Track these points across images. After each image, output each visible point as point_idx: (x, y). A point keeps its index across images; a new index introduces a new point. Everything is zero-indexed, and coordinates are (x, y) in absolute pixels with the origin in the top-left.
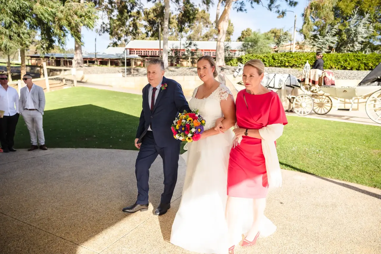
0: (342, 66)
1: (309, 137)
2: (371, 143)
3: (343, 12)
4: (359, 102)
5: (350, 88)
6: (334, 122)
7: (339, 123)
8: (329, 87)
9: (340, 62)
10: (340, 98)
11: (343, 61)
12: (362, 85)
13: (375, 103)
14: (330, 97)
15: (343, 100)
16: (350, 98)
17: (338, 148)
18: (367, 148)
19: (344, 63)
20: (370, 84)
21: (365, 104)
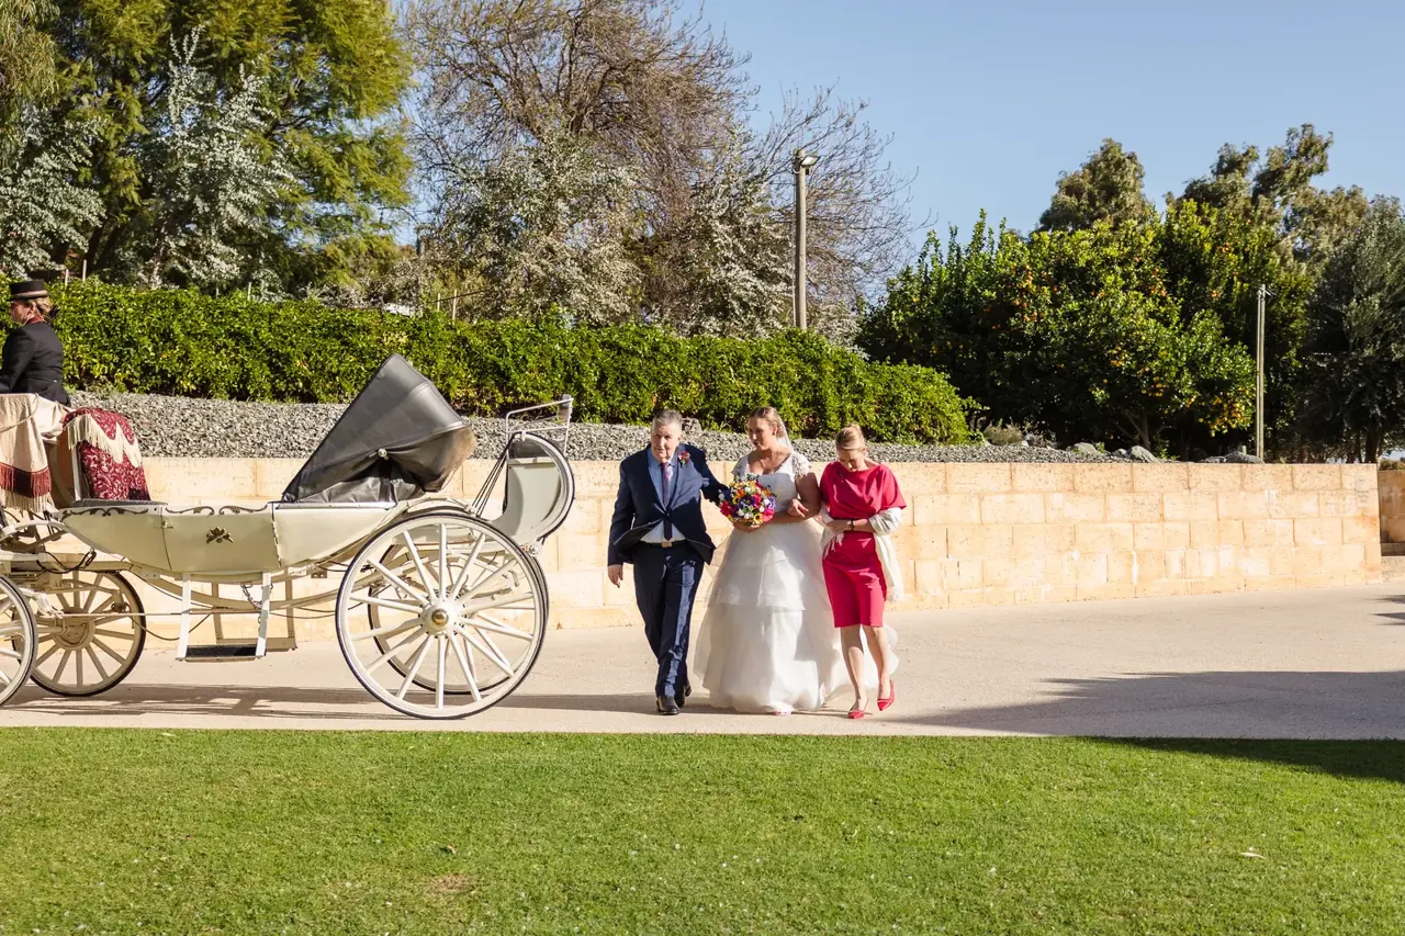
0: (147, 370)
1: (56, 865)
2: (410, 839)
3: (101, 32)
4: (296, 595)
5: (242, 512)
6: (182, 734)
7: (211, 737)
8: (121, 511)
9: (131, 343)
10: (194, 576)
11: (153, 341)
12: (305, 496)
13: (372, 600)
14: (125, 574)
15: (206, 588)
16: (249, 577)
17: (249, 905)
18: (399, 877)
19: (155, 349)
20: (343, 490)
21: (332, 605)
